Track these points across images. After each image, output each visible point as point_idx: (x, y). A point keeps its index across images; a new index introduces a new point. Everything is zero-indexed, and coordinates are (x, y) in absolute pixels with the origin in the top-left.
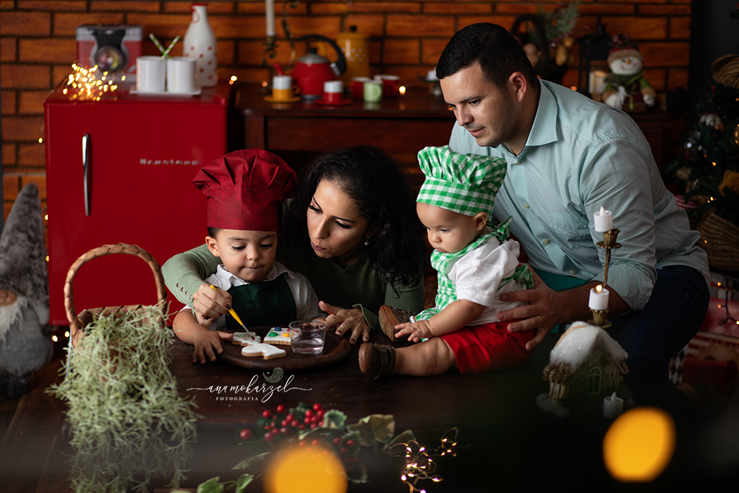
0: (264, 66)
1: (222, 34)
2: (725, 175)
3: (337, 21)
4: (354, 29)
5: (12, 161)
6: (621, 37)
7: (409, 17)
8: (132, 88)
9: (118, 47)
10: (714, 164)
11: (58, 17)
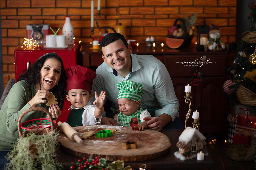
0: (90, 37)
1: (75, 26)
2: (246, 72)
3: (115, 21)
4: (120, 24)
5: (6, 70)
6: (213, 25)
7: (140, 20)
8: (45, 46)
9: (40, 32)
10: (243, 69)
11: (21, 21)
